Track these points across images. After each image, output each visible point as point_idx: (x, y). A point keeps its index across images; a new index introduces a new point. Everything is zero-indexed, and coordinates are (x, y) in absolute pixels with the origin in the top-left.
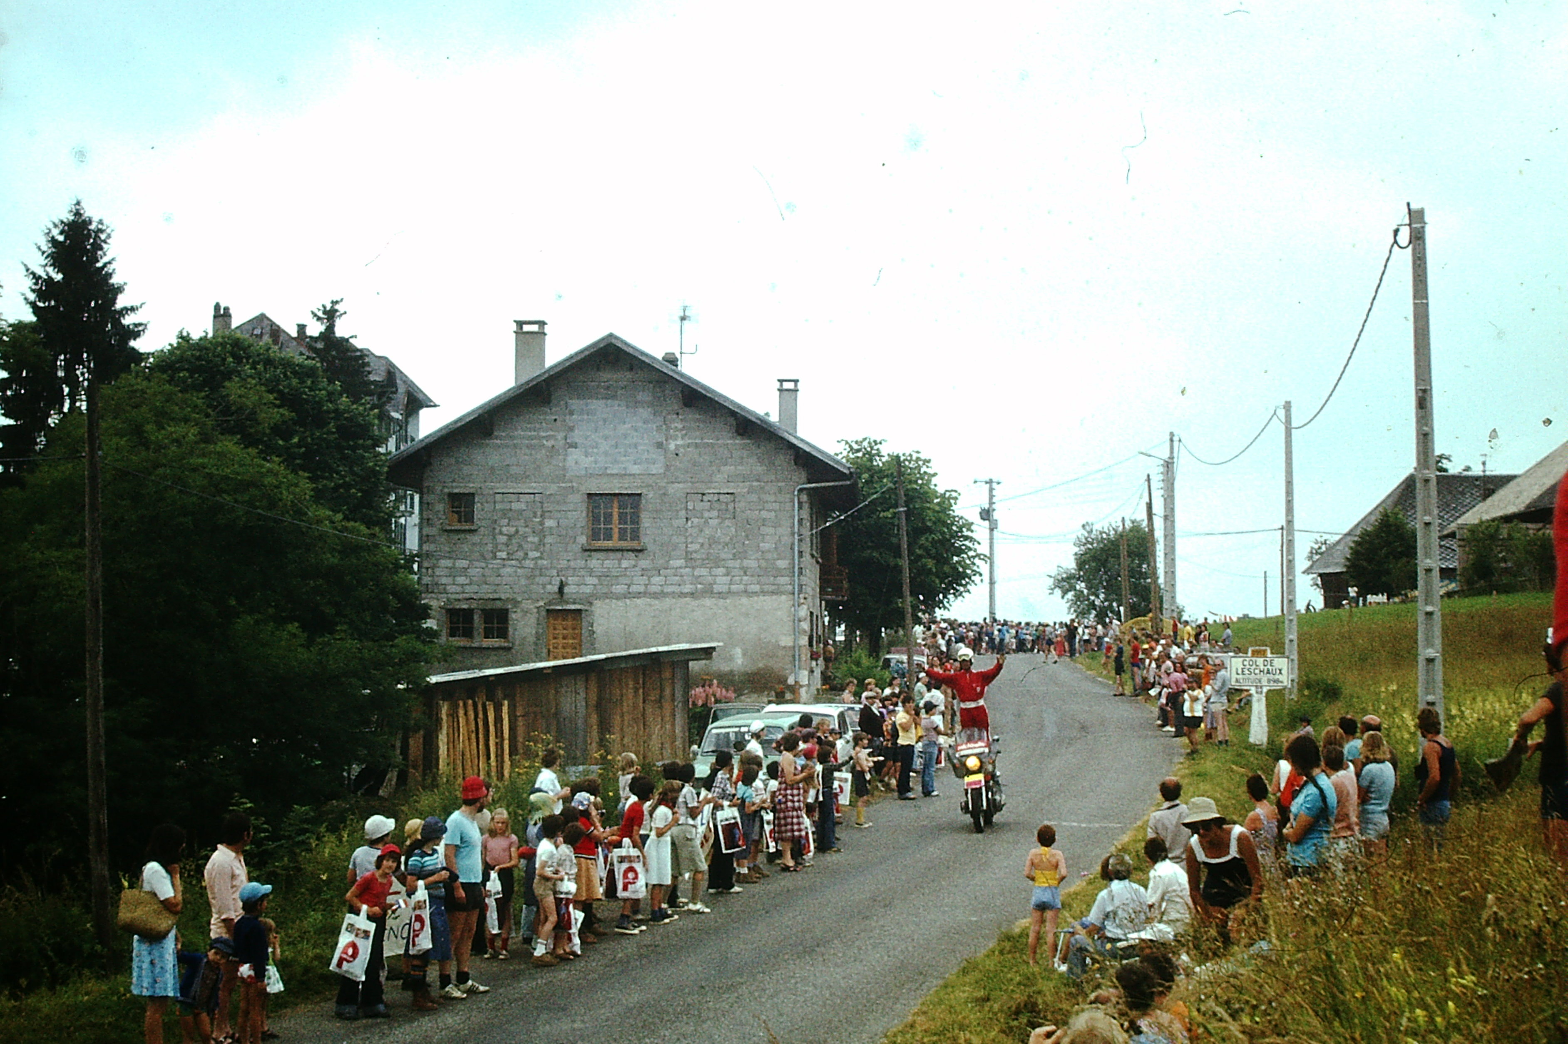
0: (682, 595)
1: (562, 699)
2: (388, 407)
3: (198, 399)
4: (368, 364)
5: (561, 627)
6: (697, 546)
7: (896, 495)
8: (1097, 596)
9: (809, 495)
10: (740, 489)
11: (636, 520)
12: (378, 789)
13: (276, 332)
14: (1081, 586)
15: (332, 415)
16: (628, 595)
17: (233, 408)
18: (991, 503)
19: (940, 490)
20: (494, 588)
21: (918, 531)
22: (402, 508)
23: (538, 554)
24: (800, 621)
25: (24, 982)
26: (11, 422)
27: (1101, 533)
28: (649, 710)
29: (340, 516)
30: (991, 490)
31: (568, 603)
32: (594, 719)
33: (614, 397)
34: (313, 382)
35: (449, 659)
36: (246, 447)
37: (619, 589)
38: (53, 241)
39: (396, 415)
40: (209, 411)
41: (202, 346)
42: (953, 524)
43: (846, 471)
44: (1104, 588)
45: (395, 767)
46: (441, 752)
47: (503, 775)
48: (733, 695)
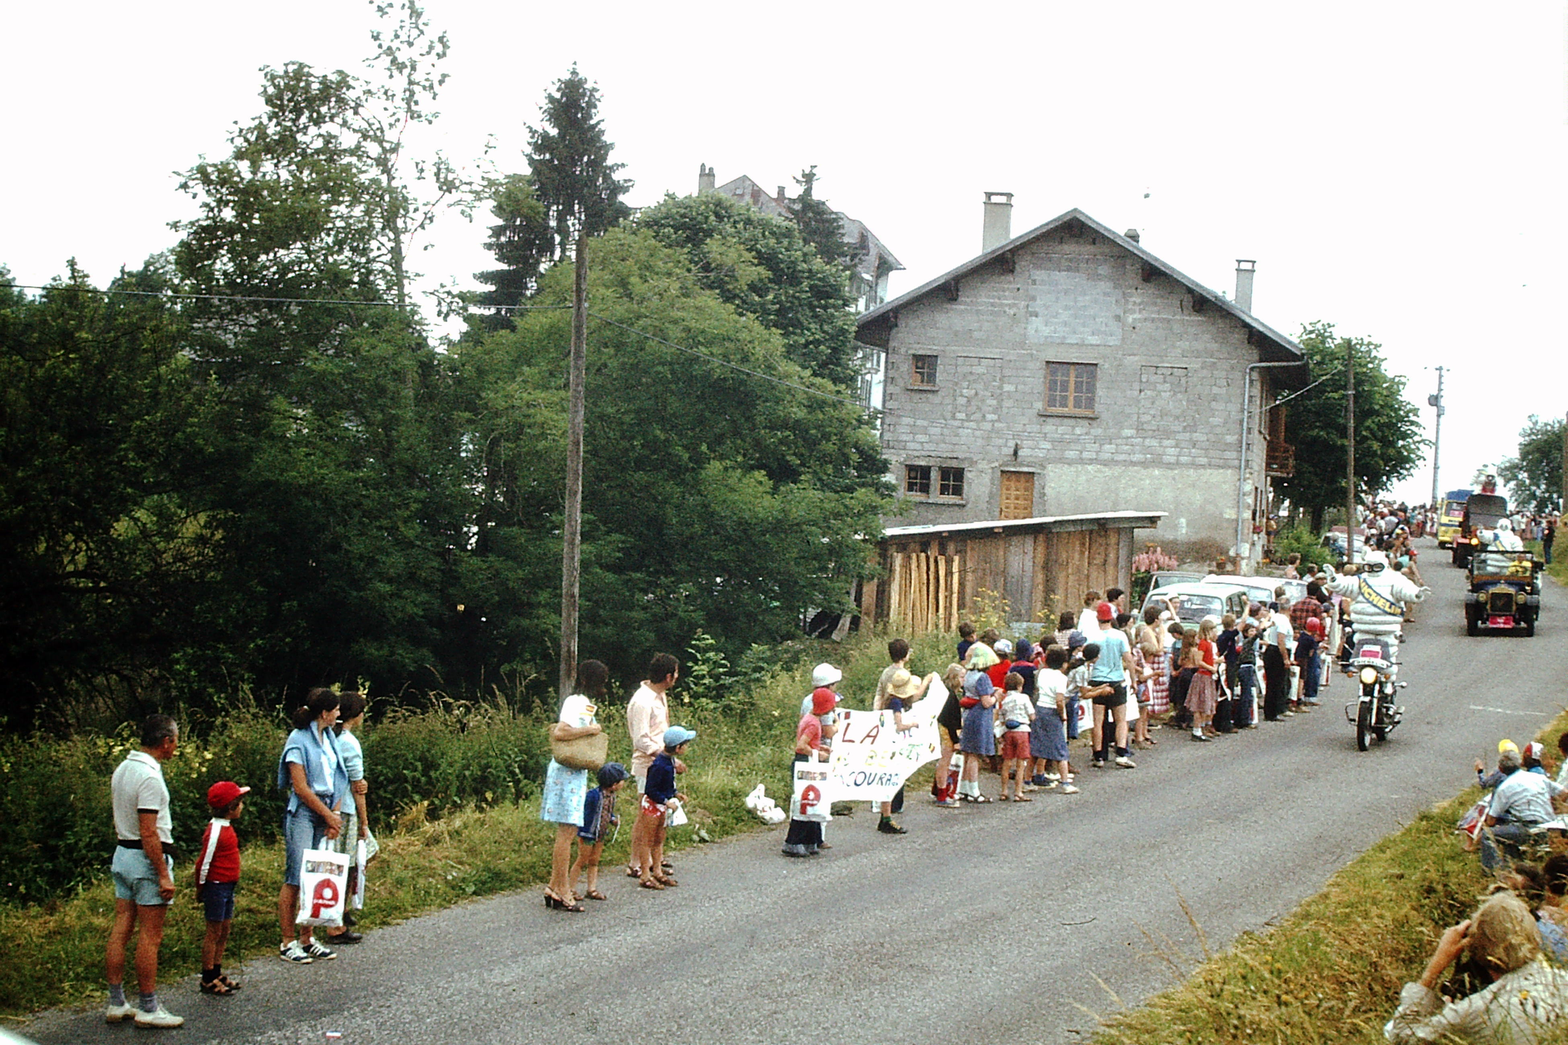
0: (1133, 464)
1: (1011, 559)
2: (859, 268)
3: (683, 254)
4: (842, 227)
5: (1015, 489)
6: (1149, 418)
7: (1346, 376)
8: (1539, 487)
9: (1260, 373)
10: (1194, 364)
11: (1092, 389)
12: (831, 633)
13: (757, 193)
14: (1523, 476)
15: (806, 274)
16: (1081, 461)
17: (713, 265)
18: (1440, 390)
19: (1390, 375)
20: (951, 446)
21: (1365, 413)
22: (869, 365)
23: (995, 417)
24: (1244, 495)
25: (489, 795)
26: (504, 267)
27: (1546, 425)
28: (1094, 574)
29: (808, 373)
30: (1441, 376)
31: (1021, 465)
32: (1040, 577)
33: (1077, 270)
34: (789, 243)
35: (905, 514)
36: (725, 302)
37: (1071, 454)
38: (551, 99)
39: (867, 276)
40: (692, 266)
41: (686, 205)
42: (1400, 409)
43: (1299, 353)
44: (1546, 479)
45: (849, 612)
46: (892, 601)
47: (950, 627)
48: (1174, 563)
